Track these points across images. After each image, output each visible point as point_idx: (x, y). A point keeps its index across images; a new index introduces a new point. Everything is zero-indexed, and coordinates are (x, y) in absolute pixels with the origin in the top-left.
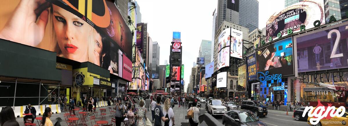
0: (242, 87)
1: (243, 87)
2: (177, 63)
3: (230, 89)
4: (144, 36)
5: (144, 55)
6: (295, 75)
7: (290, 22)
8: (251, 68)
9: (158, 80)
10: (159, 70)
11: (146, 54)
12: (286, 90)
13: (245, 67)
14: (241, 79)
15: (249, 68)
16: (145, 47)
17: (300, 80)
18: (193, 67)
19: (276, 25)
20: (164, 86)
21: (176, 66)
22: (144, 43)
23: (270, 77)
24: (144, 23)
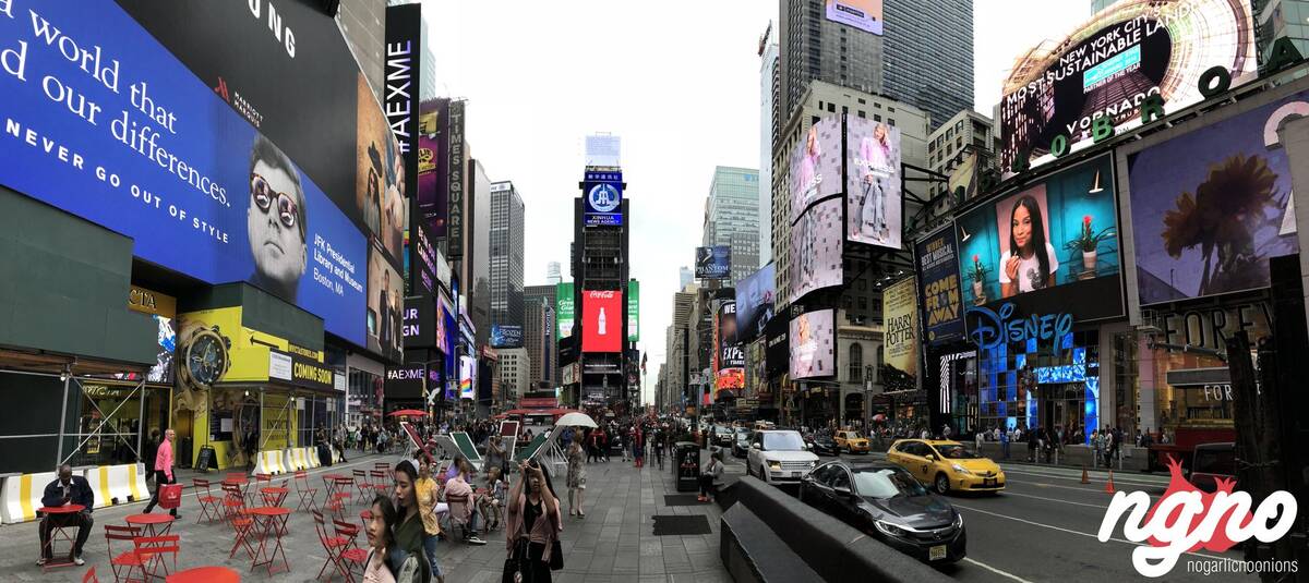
0: (902, 372)
1: (905, 374)
2: (606, 275)
3: (850, 383)
4: (452, 161)
5: (451, 243)
6: (1127, 319)
7: (1107, 85)
8: (935, 292)
9: (521, 352)
10: (524, 308)
11: (460, 241)
12: (1091, 381)
13: (912, 288)
14: (896, 338)
15: (929, 290)
16: (456, 206)
17: (1152, 336)
18: (679, 291)
19: (1046, 98)
20: (547, 377)
21: (603, 287)
22: (451, 192)
23: (1022, 325)
24: (449, 99)
